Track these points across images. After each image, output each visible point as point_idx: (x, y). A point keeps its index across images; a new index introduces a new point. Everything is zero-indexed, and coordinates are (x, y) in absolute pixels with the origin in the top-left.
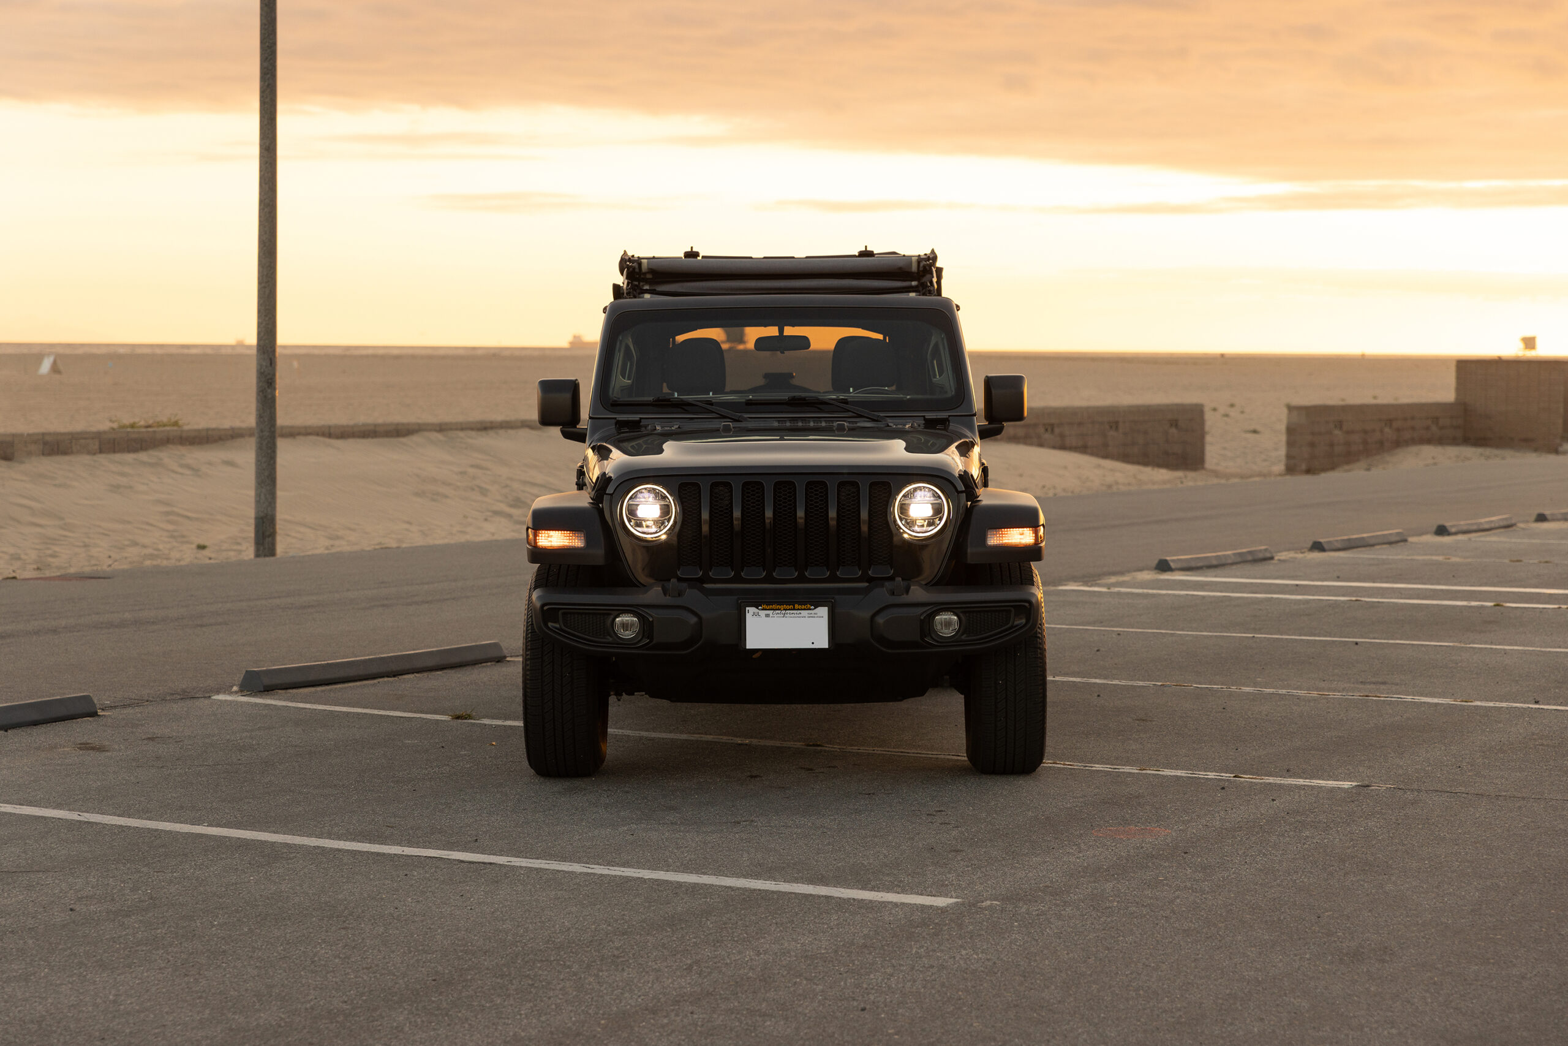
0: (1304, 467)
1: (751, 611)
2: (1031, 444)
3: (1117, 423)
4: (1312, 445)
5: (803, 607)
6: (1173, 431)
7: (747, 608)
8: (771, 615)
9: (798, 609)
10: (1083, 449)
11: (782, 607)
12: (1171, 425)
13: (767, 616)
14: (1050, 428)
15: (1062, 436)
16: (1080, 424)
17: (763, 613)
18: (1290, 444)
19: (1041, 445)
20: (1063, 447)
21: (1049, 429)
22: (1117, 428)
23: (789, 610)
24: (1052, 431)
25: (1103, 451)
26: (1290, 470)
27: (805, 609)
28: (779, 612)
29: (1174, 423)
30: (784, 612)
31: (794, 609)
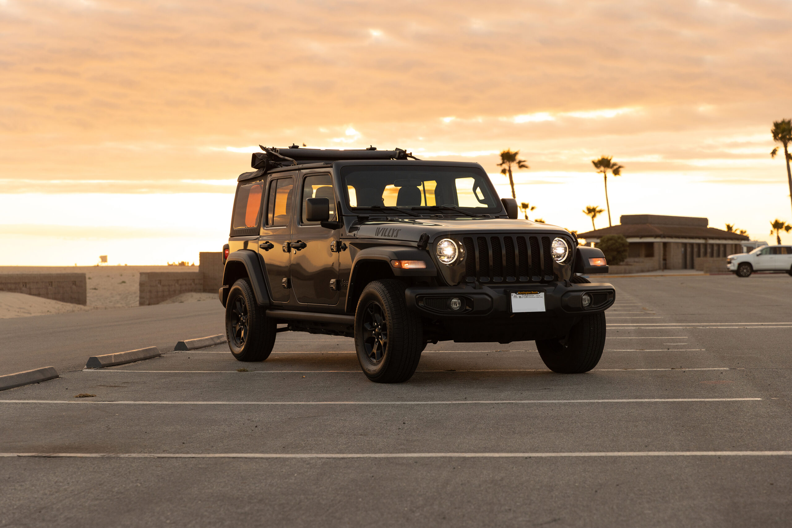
0: (147, 302)
1: (513, 295)
2: (18, 292)
3: (52, 282)
4: (150, 292)
5: (535, 293)
6: (74, 287)
7: (512, 294)
8: (521, 297)
9: (533, 294)
10: (39, 295)
11: (526, 293)
12: (73, 284)
13: (520, 297)
14: (25, 284)
15: (30, 289)
16: (37, 283)
17: (518, 296)
18: (141, 291)
19: (22, 292)
20: (30, 294)
21: (24, 286)
22: (52, 286)
23: (529, 294)
24: (26, 286)
25: (46, 296)
26: (141, 304)
27: (535, 294)
28: (525, 295)
29: (74, 283)
30: (526, 295)
31: (531, 294)
